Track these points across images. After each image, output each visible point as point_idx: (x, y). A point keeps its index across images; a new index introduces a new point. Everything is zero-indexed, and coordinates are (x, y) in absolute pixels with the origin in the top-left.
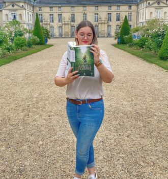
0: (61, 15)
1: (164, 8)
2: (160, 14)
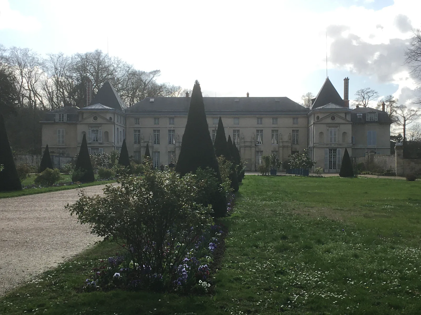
0: (174, 131)
1: (342, 126)
2: (335, 135)
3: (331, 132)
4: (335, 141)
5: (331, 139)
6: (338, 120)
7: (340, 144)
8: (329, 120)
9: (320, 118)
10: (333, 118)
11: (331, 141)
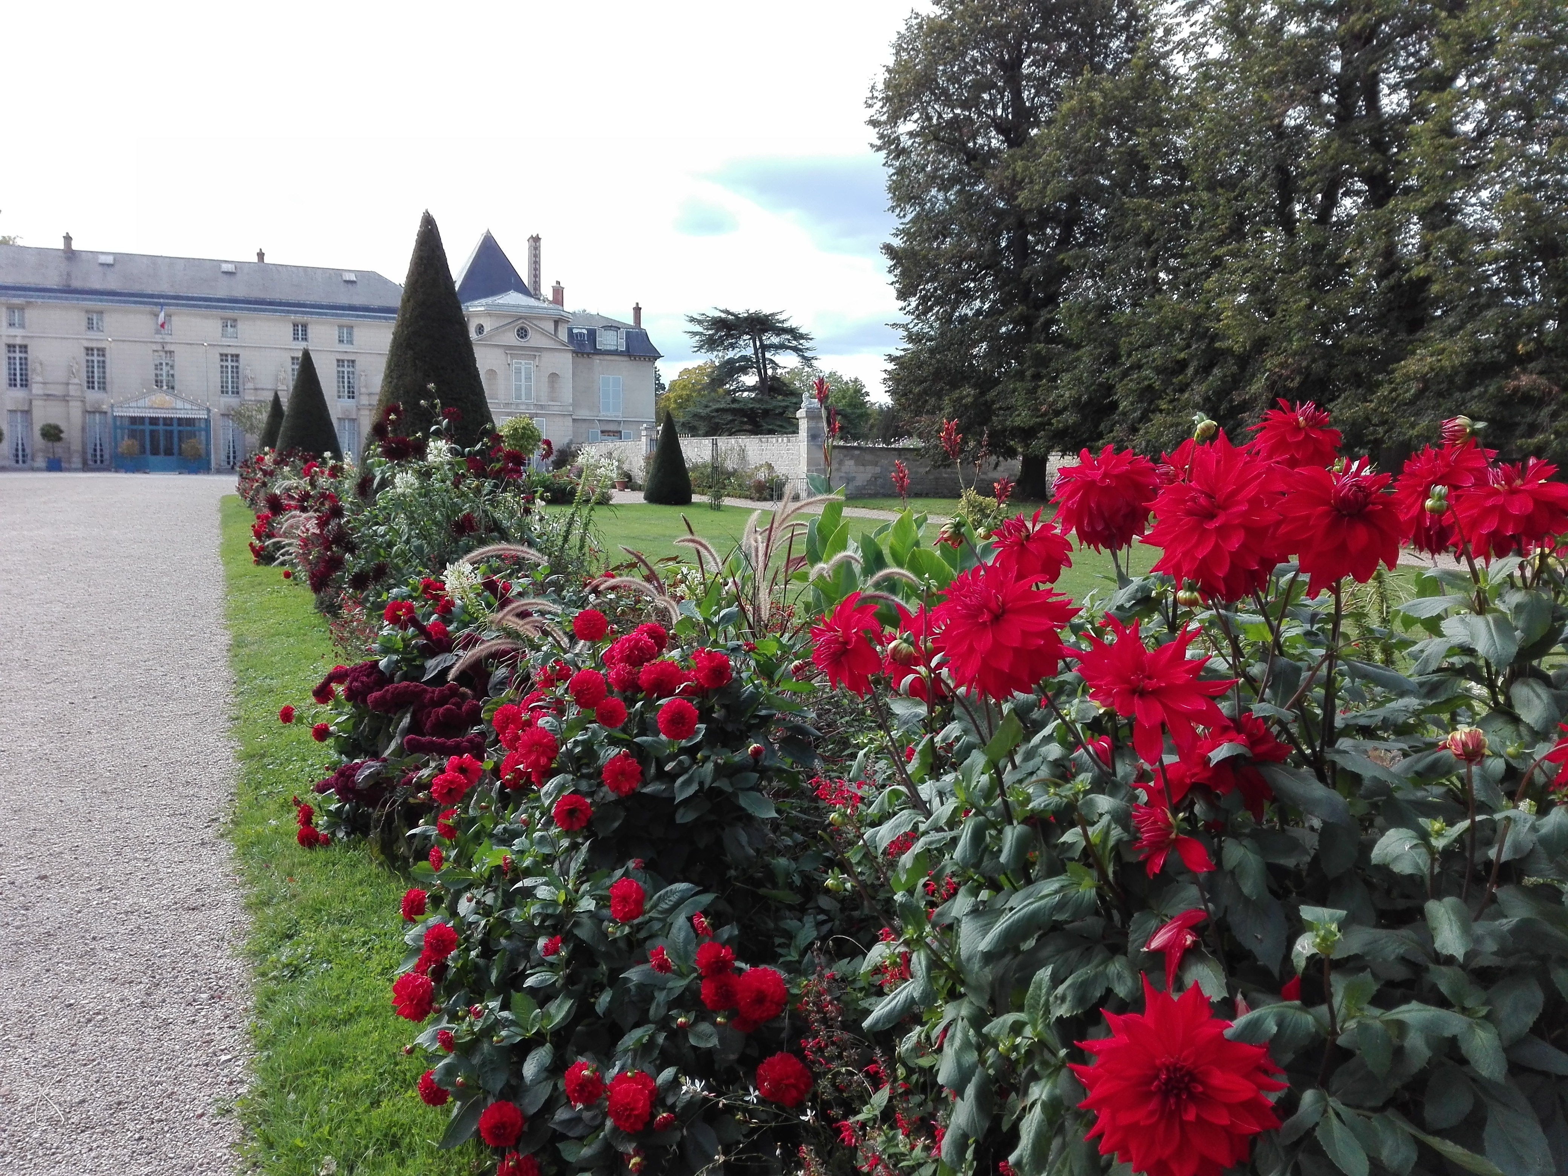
0: (24, 348)
1: (547, 357)
2: (528, 378)
3: (518, 371)
4: (528, 395)
5: (518, 389)
6: (535, 339)
7: (542, 407)
8: (511, 338)
9: (487, 329)
10: (523, 333)
11: (518, 397)
